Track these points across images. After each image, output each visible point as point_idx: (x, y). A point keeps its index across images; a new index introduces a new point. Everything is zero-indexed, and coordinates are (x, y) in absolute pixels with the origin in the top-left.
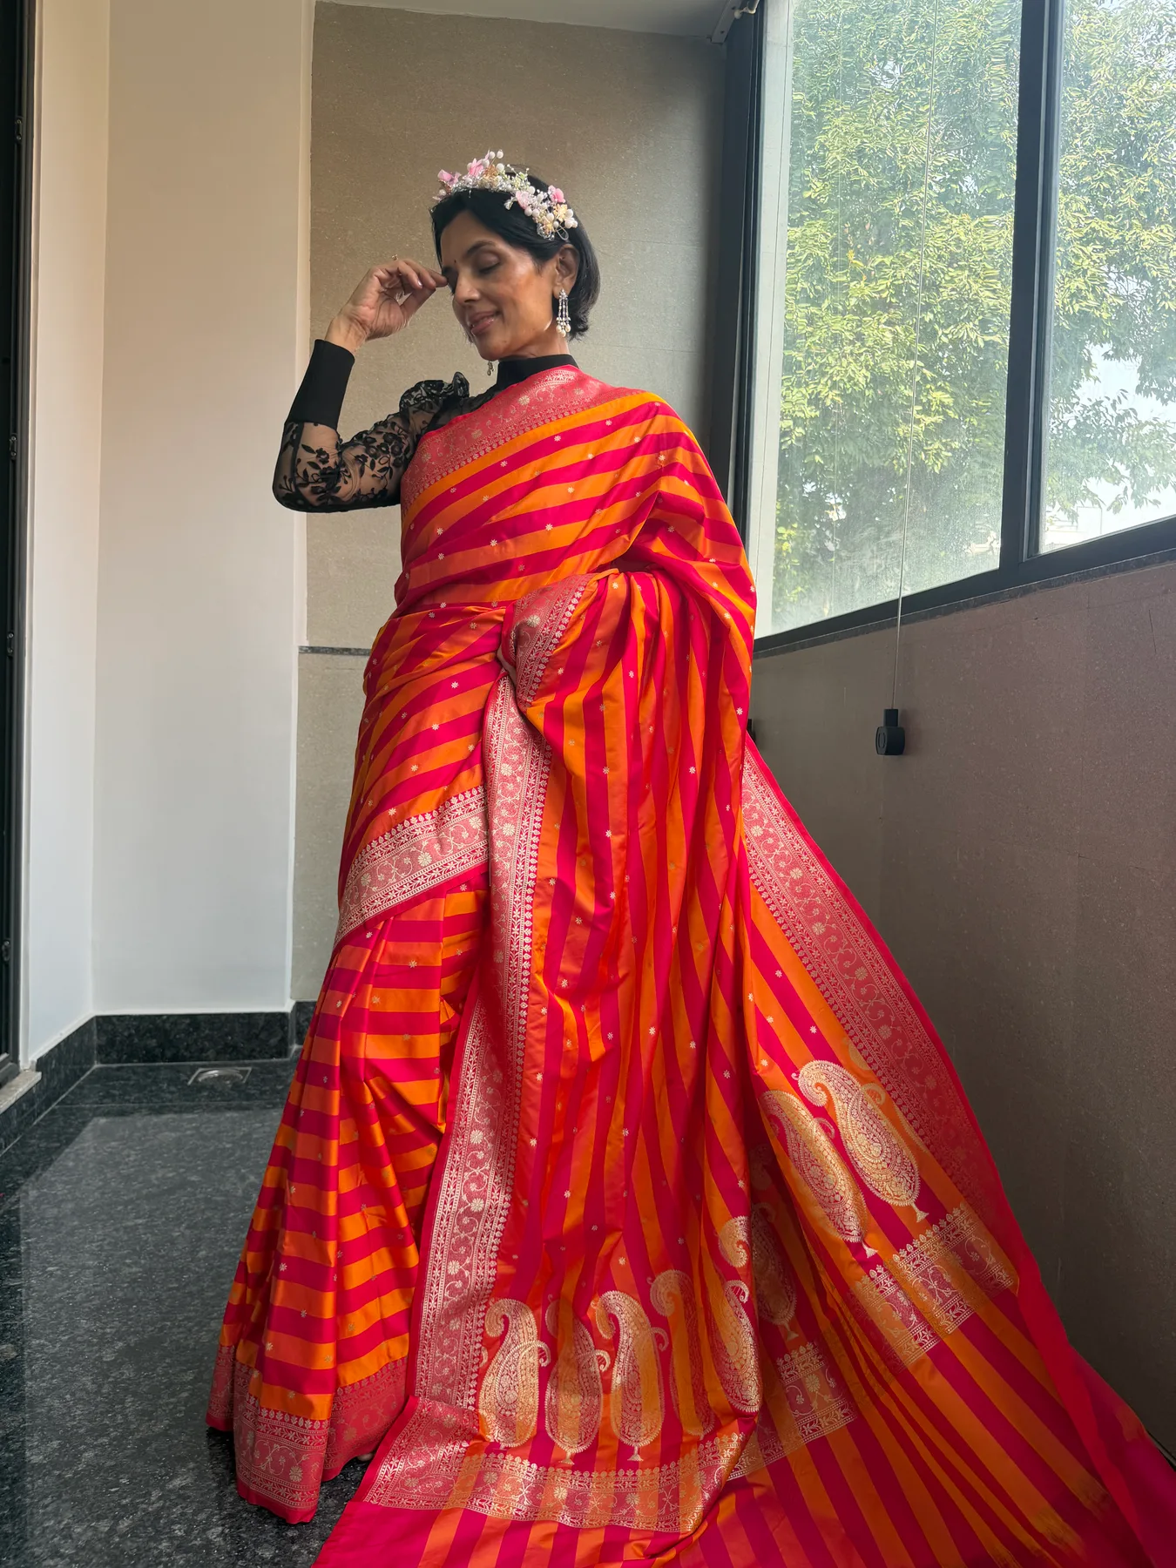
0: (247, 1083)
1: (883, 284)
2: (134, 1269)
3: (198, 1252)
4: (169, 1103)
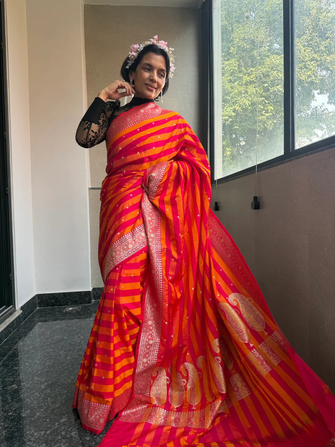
0: (80, 311)
1: (252, 76)
2: (50, 363)
3: (67, 358)
4: (58, 318)
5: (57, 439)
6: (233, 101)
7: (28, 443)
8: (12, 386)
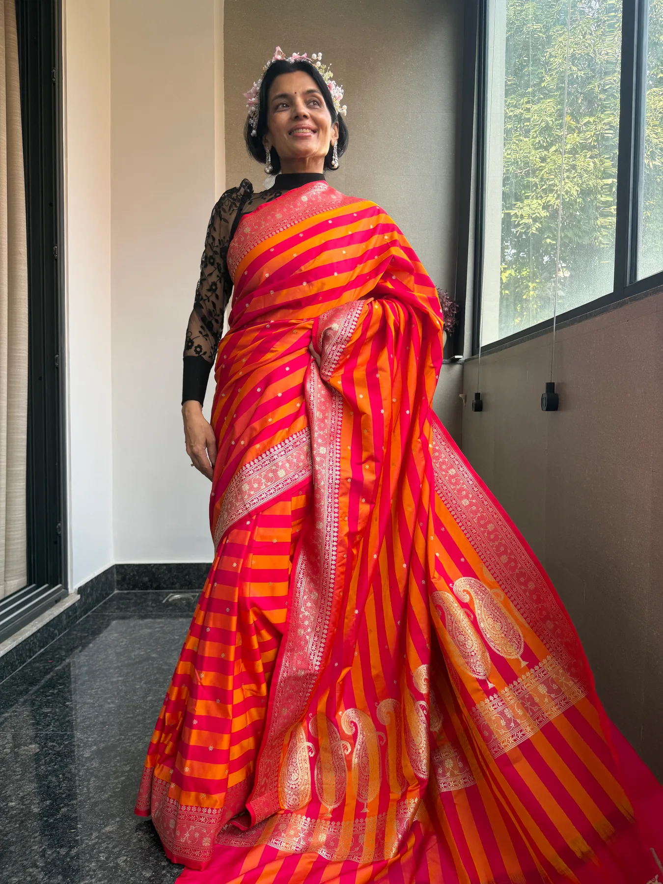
1: (588, 135)
2: (111, 706)
3: (147, 697)
4: (150, 613)
5: (87, 869)
6: (544, 187)
8: (30, 746)
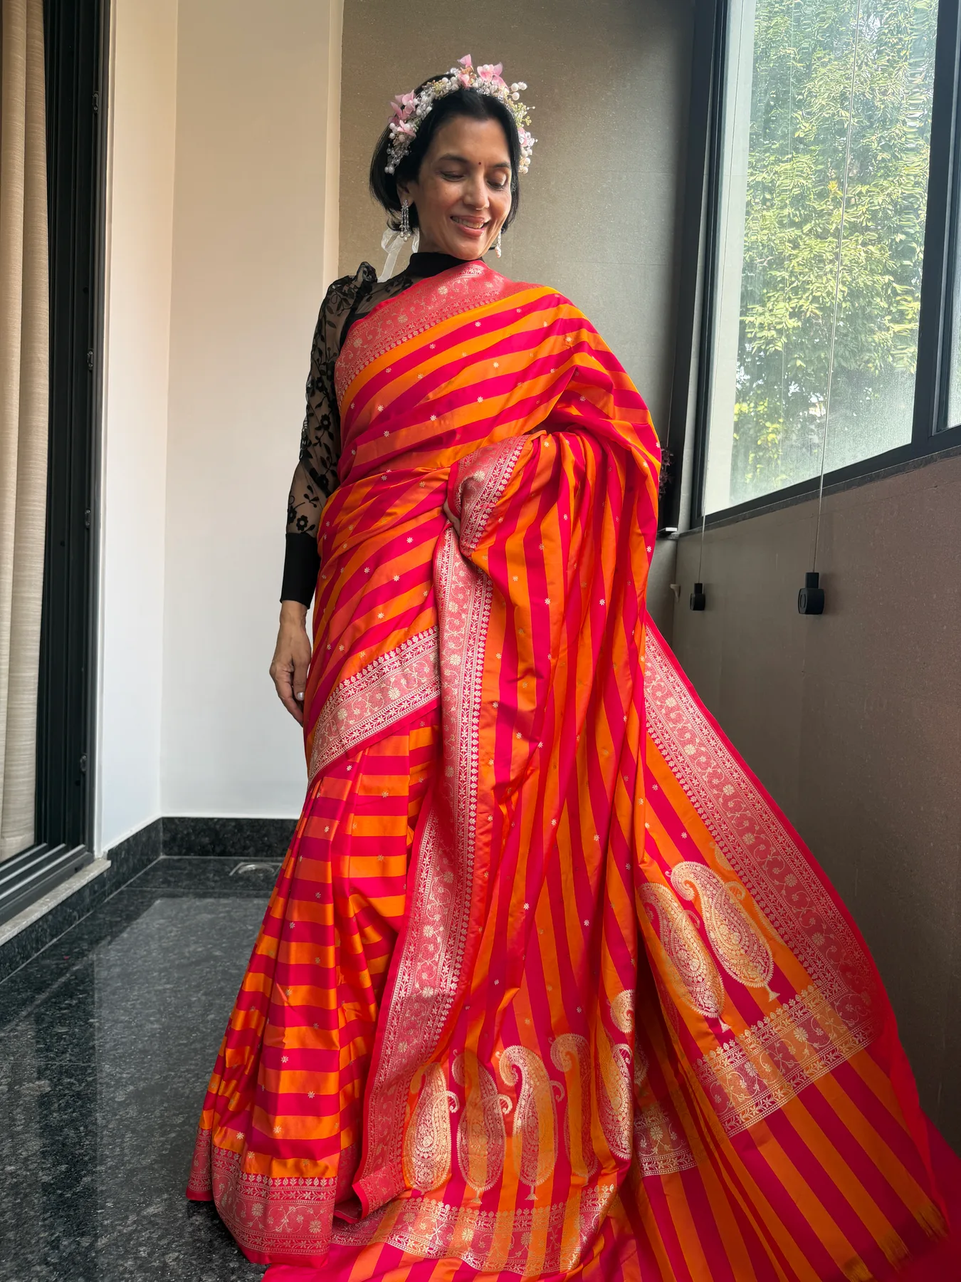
1: (860, 210)
2: (156, 1026)
4: (211, 891)
5: (121, 1269)
6: (795, 285)
7: (38, 1268)
8: (37, 1083)
